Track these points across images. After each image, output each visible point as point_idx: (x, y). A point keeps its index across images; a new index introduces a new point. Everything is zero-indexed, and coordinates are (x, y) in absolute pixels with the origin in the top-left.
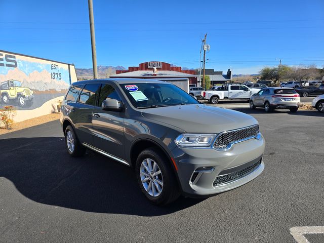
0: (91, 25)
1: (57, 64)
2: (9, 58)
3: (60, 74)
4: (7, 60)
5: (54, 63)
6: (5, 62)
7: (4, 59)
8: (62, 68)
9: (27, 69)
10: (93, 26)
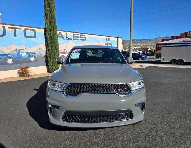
0: (131, 12)
1: (109, 38)
2: (82, 36)
3: (111, 43)
4: (81, 37)
5: (108, 37)
6: (80, 38)
7: (80, 37)
8: (113, 40)
9: (91, 41)
10: (132, 13)
